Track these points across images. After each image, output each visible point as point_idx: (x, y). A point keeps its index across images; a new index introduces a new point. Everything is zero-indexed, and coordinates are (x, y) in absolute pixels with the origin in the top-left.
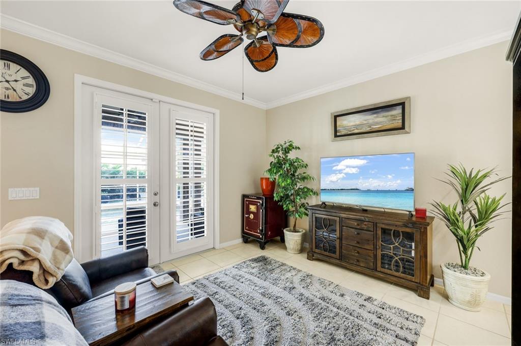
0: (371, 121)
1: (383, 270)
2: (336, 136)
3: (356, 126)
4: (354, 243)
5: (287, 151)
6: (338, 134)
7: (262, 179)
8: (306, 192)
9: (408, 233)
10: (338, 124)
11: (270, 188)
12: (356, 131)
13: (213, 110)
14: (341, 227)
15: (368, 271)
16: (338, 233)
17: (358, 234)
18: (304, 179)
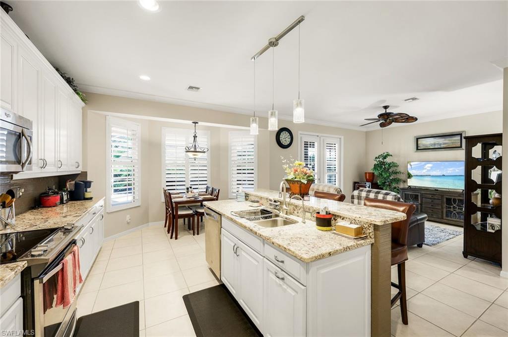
0: (441, 142)
1: (447, 218)
2: (417, 149)
3: (432, 145)
4: (430, 206)
5: (385, 157)
6: (419, 148)
7: (366, 173)
8: (397, 181)
9: (460, 200)
10: (419, 143)
11: (371, 178)
12: (431, 147)
13: (340, 137)
14: (422, 198)
15: (438, 220)
16: (420, 202)
17: (432, 201)
18: (396, 173)
